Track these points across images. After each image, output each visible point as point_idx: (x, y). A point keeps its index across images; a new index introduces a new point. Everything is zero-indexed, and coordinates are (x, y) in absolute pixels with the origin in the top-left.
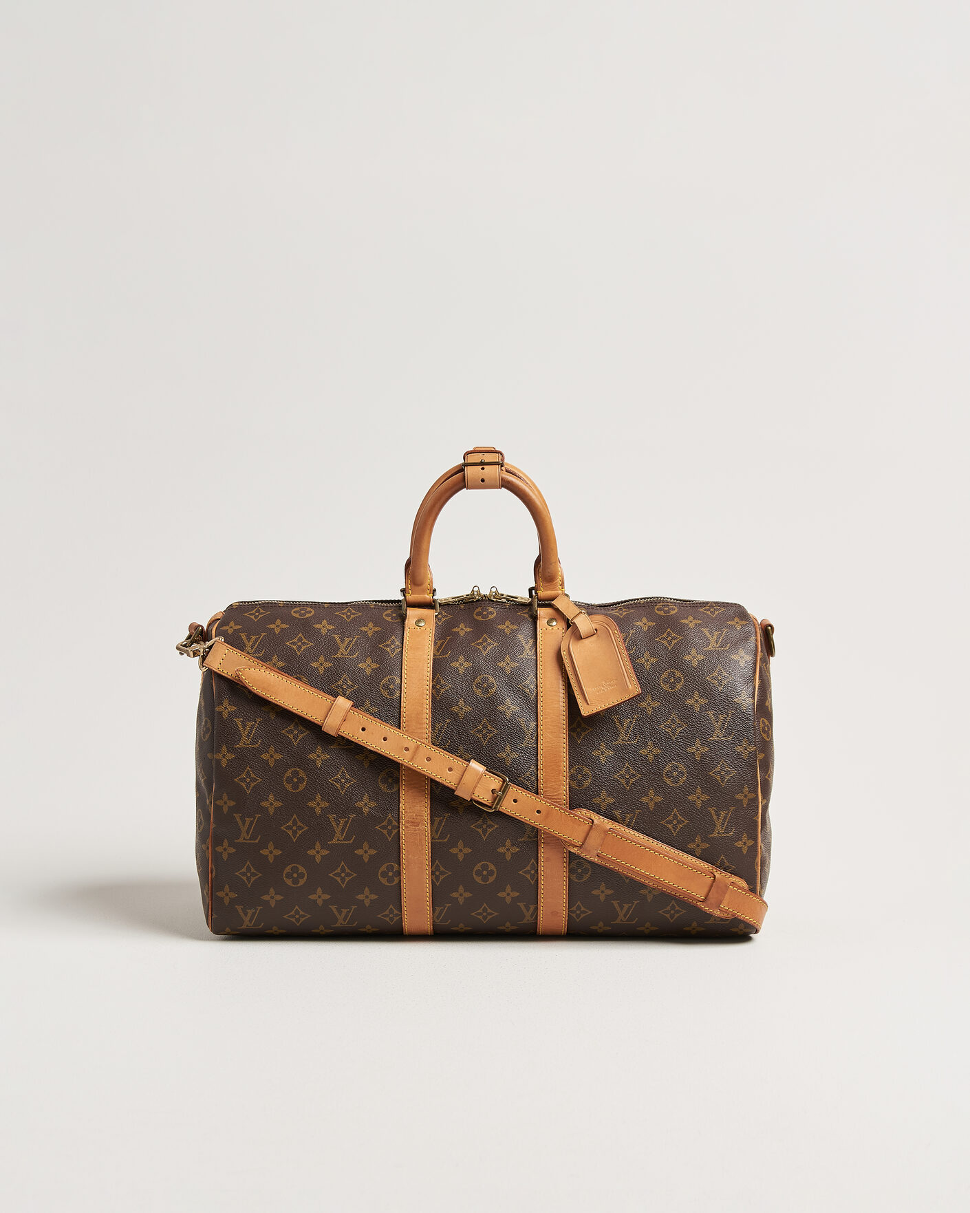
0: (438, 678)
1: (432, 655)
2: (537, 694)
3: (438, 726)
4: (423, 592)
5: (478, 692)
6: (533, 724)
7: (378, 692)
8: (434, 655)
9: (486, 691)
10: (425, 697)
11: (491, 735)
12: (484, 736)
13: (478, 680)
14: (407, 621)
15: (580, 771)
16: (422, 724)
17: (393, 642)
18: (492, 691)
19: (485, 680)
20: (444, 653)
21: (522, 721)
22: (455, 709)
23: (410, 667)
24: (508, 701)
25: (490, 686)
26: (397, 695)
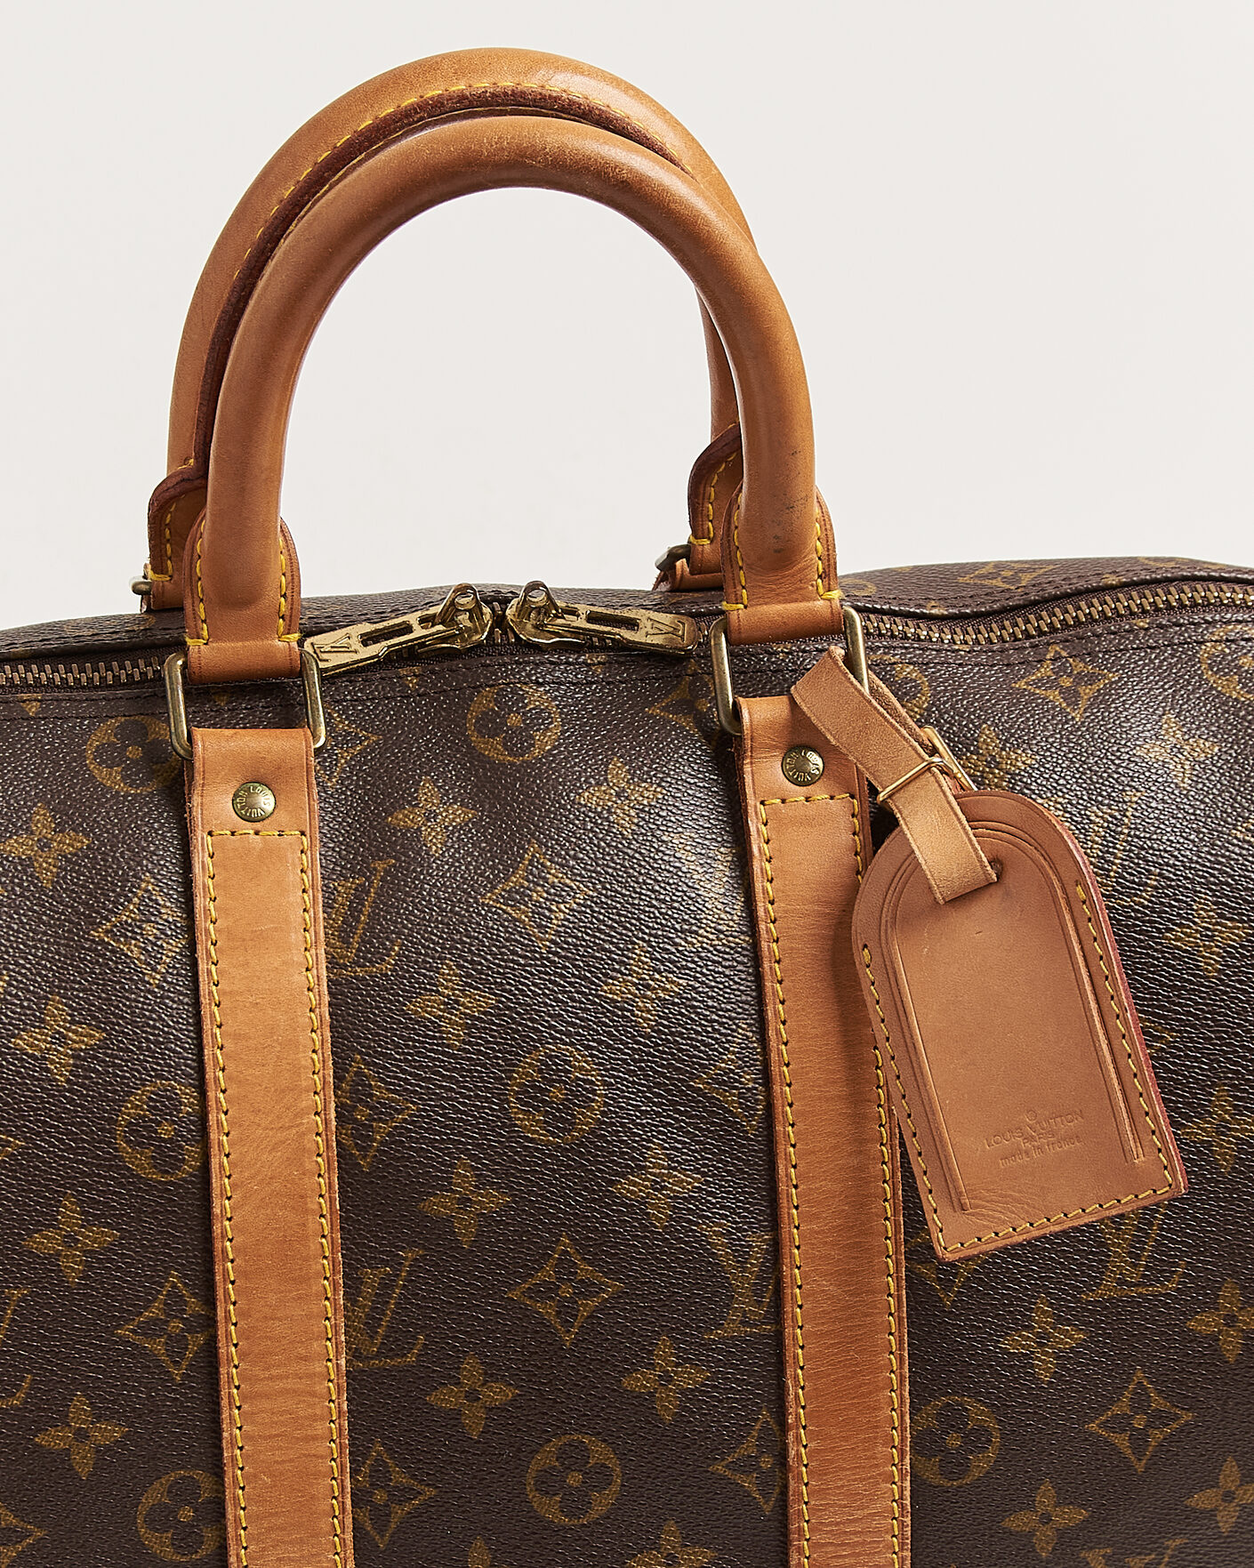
0: (359, 1073)
1: (323, 965)
2: (770, 1107)
3: (371, 1277)
4: (261, 627)
5: (531, 1125)
6: (758, 1243)
7: (114, 1162)
8: (332, 963)
9: (561, 1119)
10: (309, 1166)
11: (593, 1303)
12: (566, 1312)
13: (528, 1067)
14: (196, 800)
15: (953, 1419)
16: (305, 1280)
17: (149, 911)
18: (588, 1119)
19: (553, 1070)
20: (369, 954)
21: (715, 1233)
22: (440, 1205)
23: (237, 1037)
24: (656, 1156)
25: (580, 1094)
26: (190, 1165)
